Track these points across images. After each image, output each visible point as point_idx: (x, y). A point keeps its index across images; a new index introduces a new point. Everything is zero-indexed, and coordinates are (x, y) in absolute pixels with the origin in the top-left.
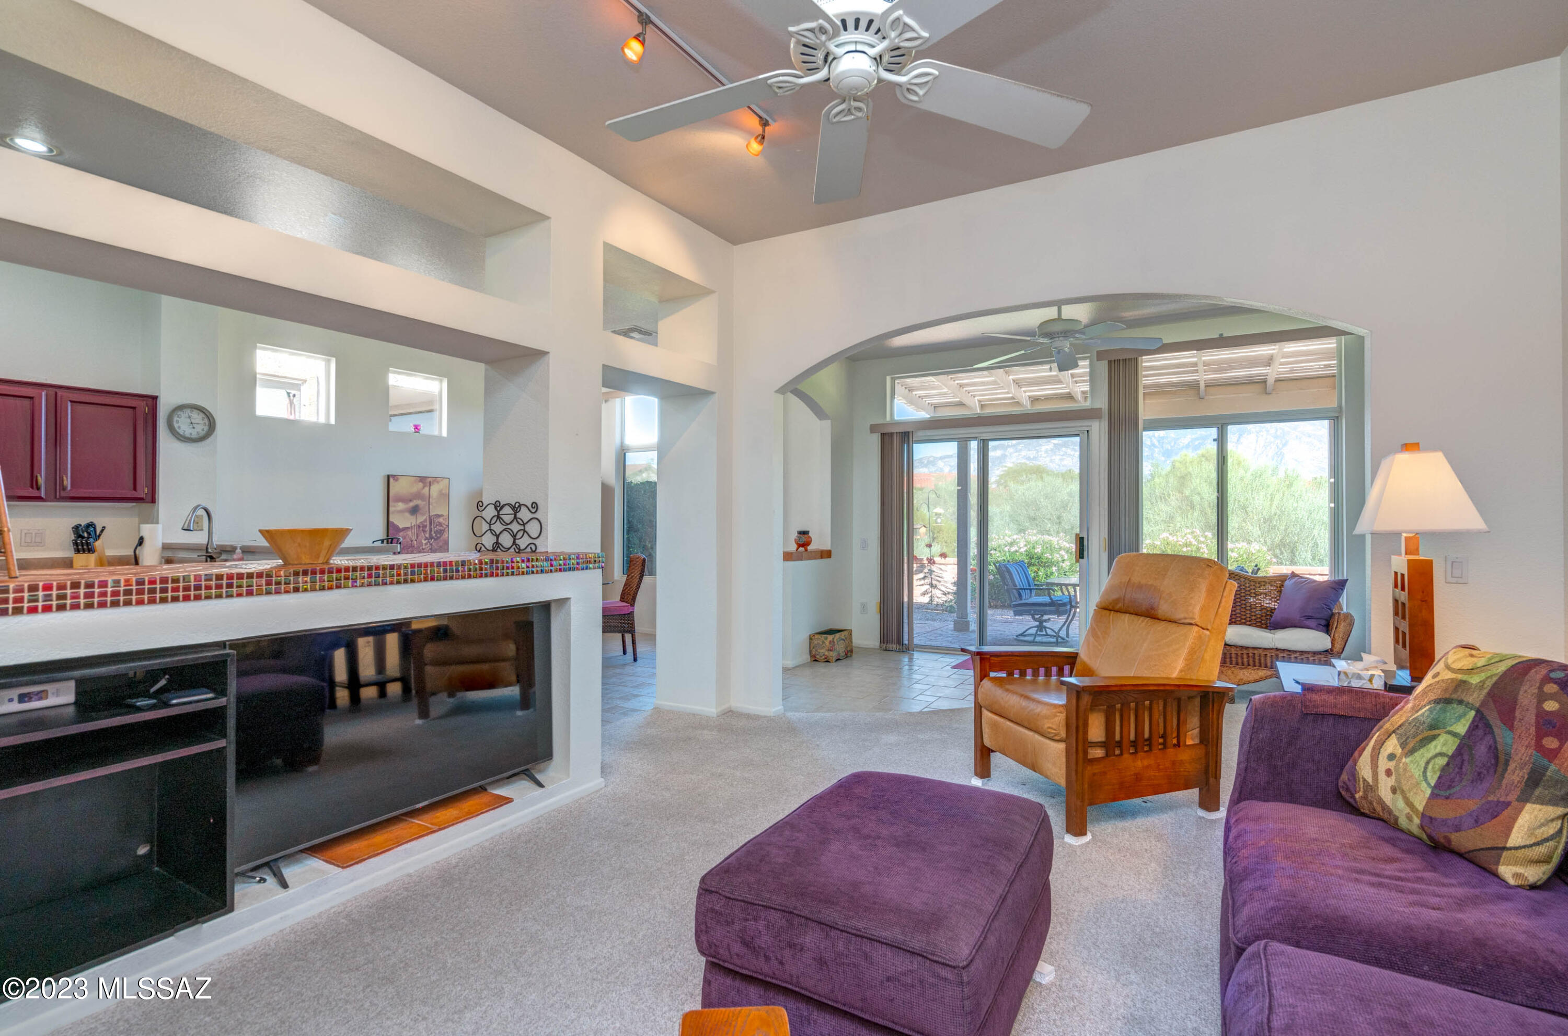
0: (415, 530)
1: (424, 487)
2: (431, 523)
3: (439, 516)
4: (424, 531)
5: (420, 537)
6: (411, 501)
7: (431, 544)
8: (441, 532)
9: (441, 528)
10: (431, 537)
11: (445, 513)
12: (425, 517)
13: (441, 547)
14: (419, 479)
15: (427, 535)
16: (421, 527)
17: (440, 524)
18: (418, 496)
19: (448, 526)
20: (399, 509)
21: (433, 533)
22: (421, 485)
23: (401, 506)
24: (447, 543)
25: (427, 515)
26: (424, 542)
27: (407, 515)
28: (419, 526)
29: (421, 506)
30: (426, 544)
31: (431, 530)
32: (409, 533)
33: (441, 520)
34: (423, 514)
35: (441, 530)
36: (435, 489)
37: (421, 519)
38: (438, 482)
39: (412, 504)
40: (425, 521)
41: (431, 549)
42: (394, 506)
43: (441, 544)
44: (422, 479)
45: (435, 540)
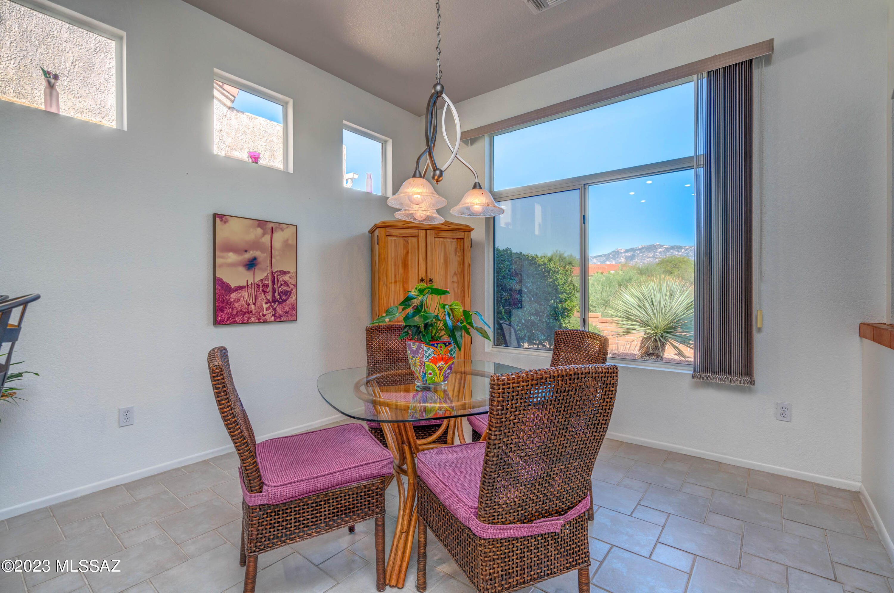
0: (252, 291)
1: (264, 234)
2: (273, 282)
3: (284, 273)
4: (265, 292)
5: (259, 300)
6: (246, 251)
7: (275, 309)
8: (288, 294)
9: (287, 288)
10: (274, 301)
11: (292, 270)
12: (266, 274)
13: (287, 313)
14: (257, 223)
15: (270, 297)
16: (262, 287)
17: (286, 283)
18: (256, 245)
19: (296, 286)
20: (230, 261)
21: (276, 294)
22: (259, 231)
23: (232, 257)
24: (294, 307)
25: (269, 271)
26: (265, 306)
27: (242, 269)
28: (258, 286)
29: (260, 260)
30: (267, 309)
31: (274, 291)
32: (245, 293)
33: (287, 278)
34: (264, 270)
35: (287, 292)
36: (279, 237)
37: (260, 275)
38: (282, 230)
39: (248, 256)
40: (266, 278)
41: (274, 315)
42: (222, 257)
43: (287, 309)
44: (261, 223)
45: (280, 303)
